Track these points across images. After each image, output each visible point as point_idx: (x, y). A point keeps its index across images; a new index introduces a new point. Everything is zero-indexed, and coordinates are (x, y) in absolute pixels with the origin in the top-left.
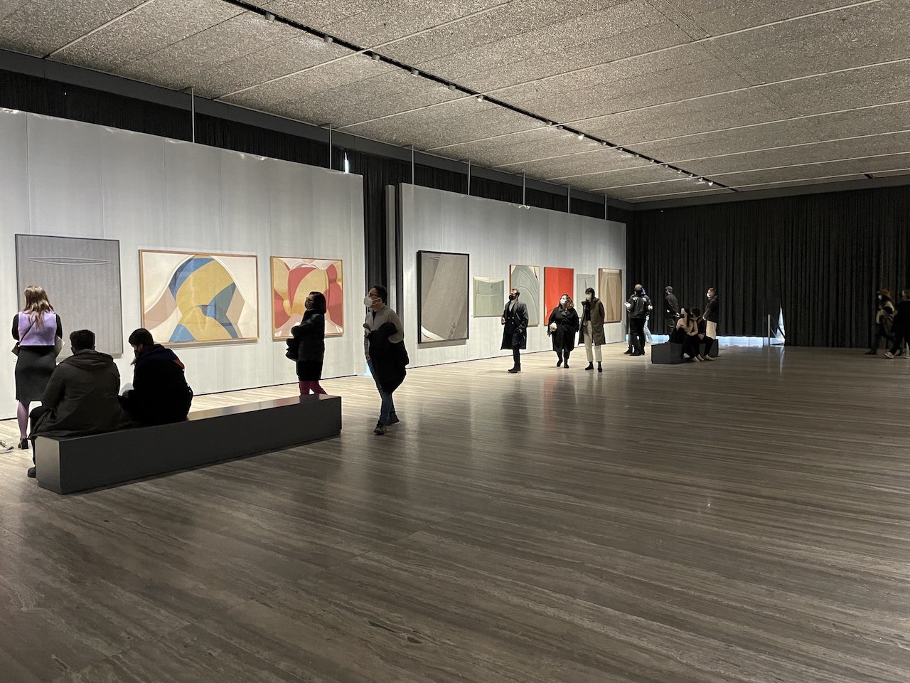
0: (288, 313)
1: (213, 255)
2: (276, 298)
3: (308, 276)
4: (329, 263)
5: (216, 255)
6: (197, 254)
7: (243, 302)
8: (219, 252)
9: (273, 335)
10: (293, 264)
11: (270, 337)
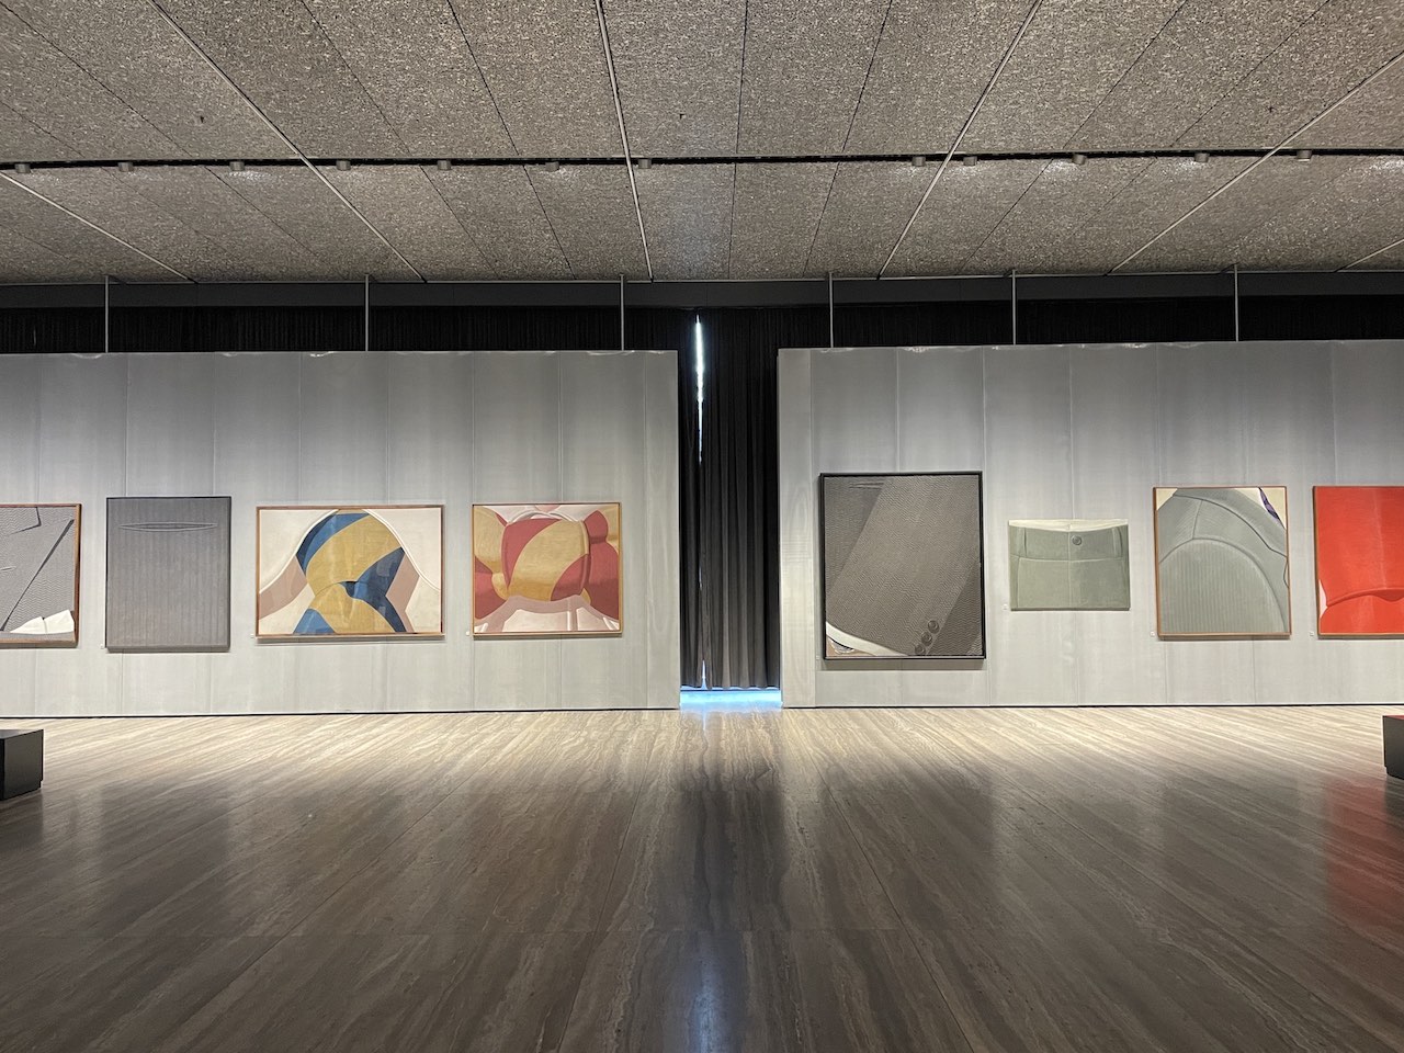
0: (501, 594)
1: (368, 507)
2: (479, 572)
3: (545, 533)
4: (592, 509)
5: (371, 507)
6: (340, 508)
7: (416, 577)
8: (377, 503)
9: (472, 629)
10: (512, 515)
11: (468, 633)
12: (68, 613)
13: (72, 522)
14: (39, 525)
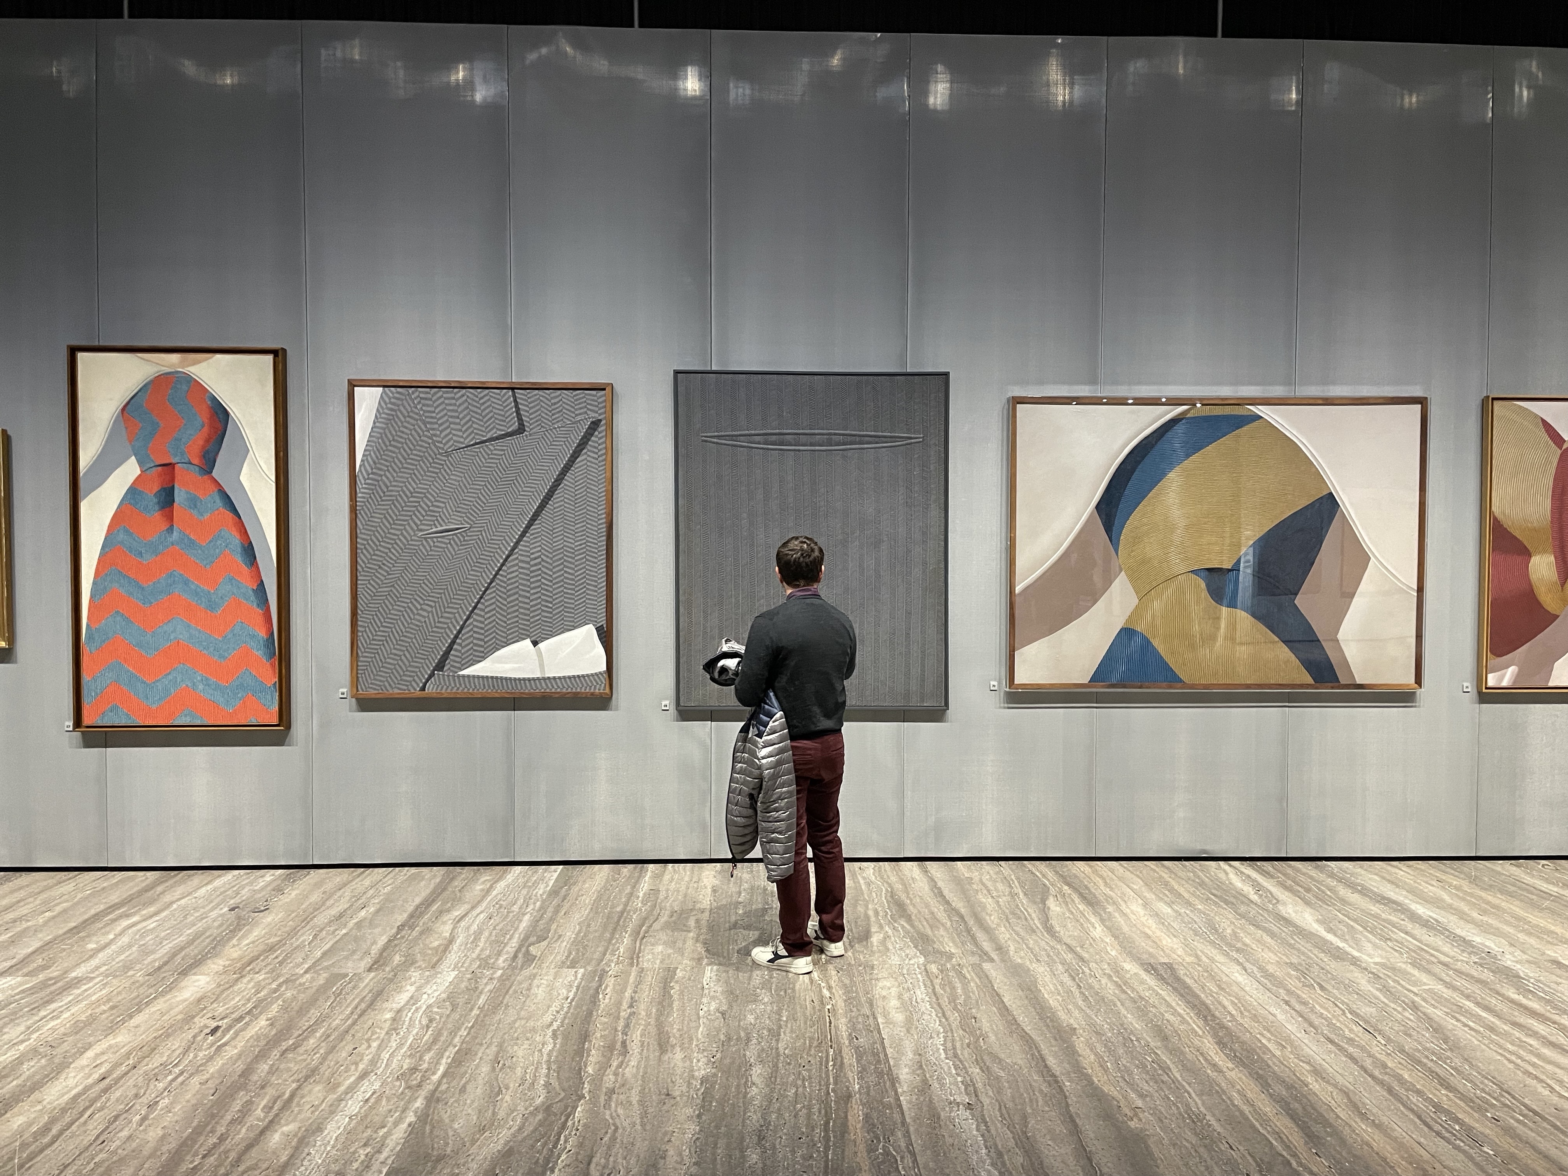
0: (1548, 600)
1: (1255, 402)
2: (1496, 547)
5: (1264, 402)
6: (1197, 403)
7: (1362, 559)
8: (1278, 391)
9: (1480, 679)
11: (1469, 685)
12: (589, 630)
13: (596, 424)
14: (521, 429)
